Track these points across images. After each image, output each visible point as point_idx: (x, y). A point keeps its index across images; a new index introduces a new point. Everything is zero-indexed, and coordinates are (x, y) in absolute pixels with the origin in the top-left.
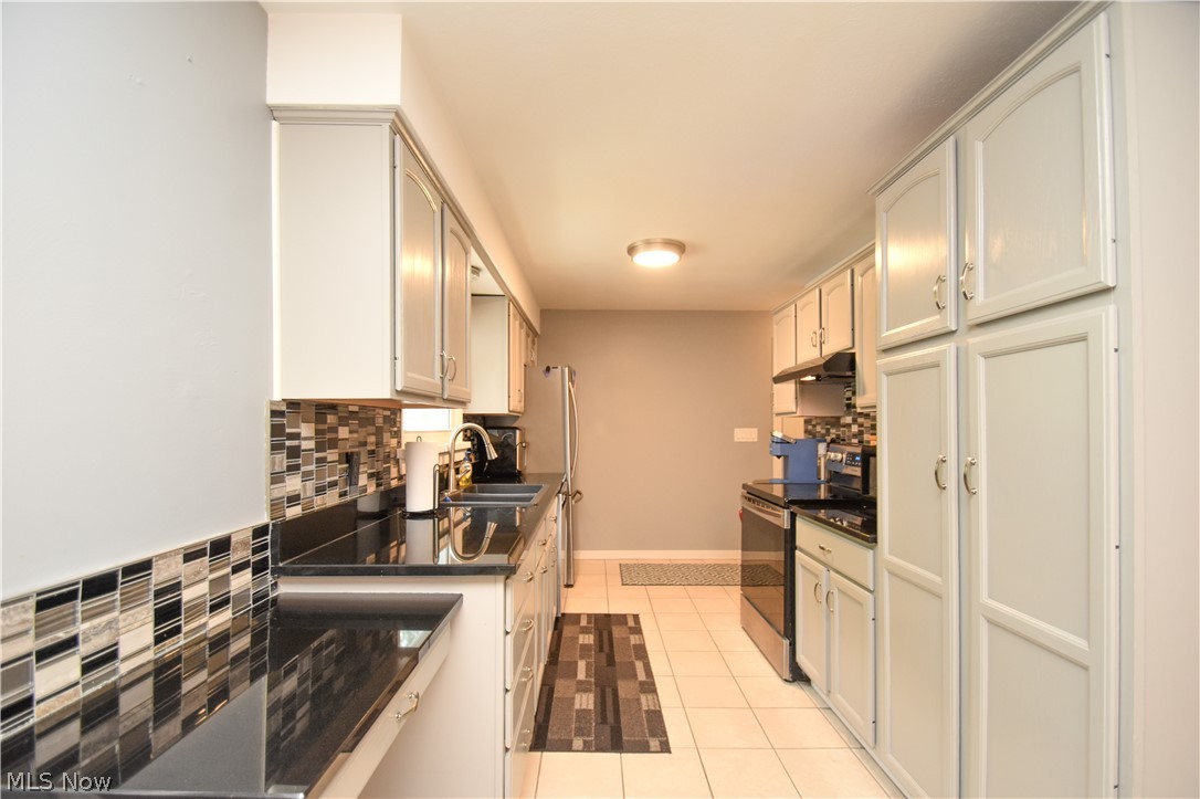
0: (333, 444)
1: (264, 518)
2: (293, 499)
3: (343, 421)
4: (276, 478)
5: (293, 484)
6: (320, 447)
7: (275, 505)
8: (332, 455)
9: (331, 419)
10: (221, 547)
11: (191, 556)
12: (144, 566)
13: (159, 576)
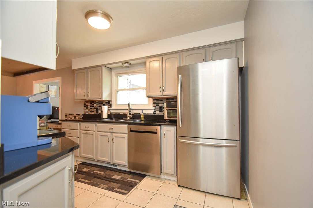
0: (93, 106)
1: (83, 113)
2: (87, 112)
3: (95, 103)
4: (84, 109)
5: (87, 110)
6: (91, 107)
7: (84, 112)
8: (93, 108)
9: (93, 103)
10: (79, 115)
11: (76, 114)
12: (73, 114)
13: (75, 115)
